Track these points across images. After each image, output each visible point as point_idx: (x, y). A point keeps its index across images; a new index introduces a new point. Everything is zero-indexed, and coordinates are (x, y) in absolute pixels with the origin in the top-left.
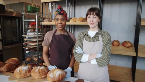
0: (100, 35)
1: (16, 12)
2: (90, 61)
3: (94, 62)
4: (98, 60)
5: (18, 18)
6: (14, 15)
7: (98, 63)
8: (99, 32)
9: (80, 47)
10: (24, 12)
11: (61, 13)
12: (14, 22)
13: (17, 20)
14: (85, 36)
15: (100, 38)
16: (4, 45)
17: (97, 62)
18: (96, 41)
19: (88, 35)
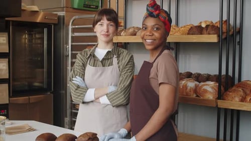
0: (115, 56)
1: (43, 10)
2: (98, 98)
3: (104, 100)
4: (110, 96)
5: (48, 26)
6: (39, 19)
7: (111, 102)
8: (113, 50)
9: (82, 78)
10: (63, 11)
11: (154, 13)
12: (37, 36)
13: (45, 30)
14: (89, 57)
15: (115, 60)
16: (11, 95)
17: (109, 100)
18: (109, 66)
19: (94, 56)
